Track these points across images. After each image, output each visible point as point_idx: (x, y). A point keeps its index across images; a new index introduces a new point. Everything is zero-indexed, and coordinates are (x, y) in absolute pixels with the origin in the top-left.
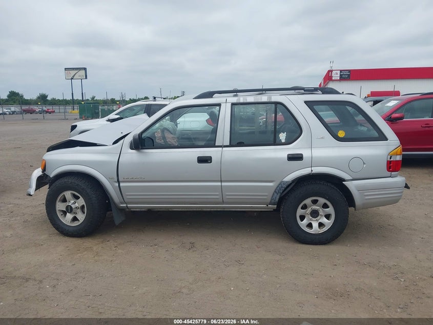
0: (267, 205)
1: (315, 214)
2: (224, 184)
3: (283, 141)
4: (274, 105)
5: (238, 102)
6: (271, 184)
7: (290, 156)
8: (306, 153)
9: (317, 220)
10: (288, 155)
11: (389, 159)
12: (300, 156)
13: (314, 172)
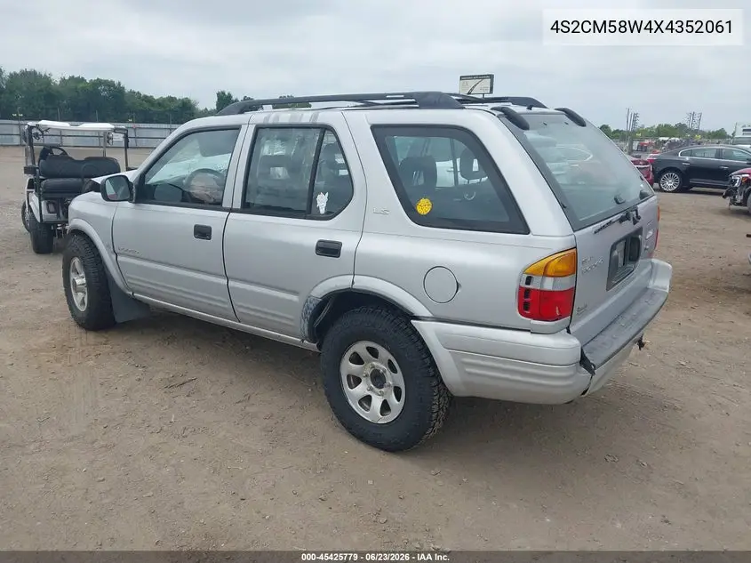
0: (303, 340)
1: (378, 379)
2: (231, 283)
3: (322, 211)
4: (319, 131)
5: (266, 123)
6: (295, 298)
7: (321, 245)
8: (348, 243)
9: (382, 394)
10: (320, 241)
11: (524, 285)
12: (336, 247)
13: (356, 286)
